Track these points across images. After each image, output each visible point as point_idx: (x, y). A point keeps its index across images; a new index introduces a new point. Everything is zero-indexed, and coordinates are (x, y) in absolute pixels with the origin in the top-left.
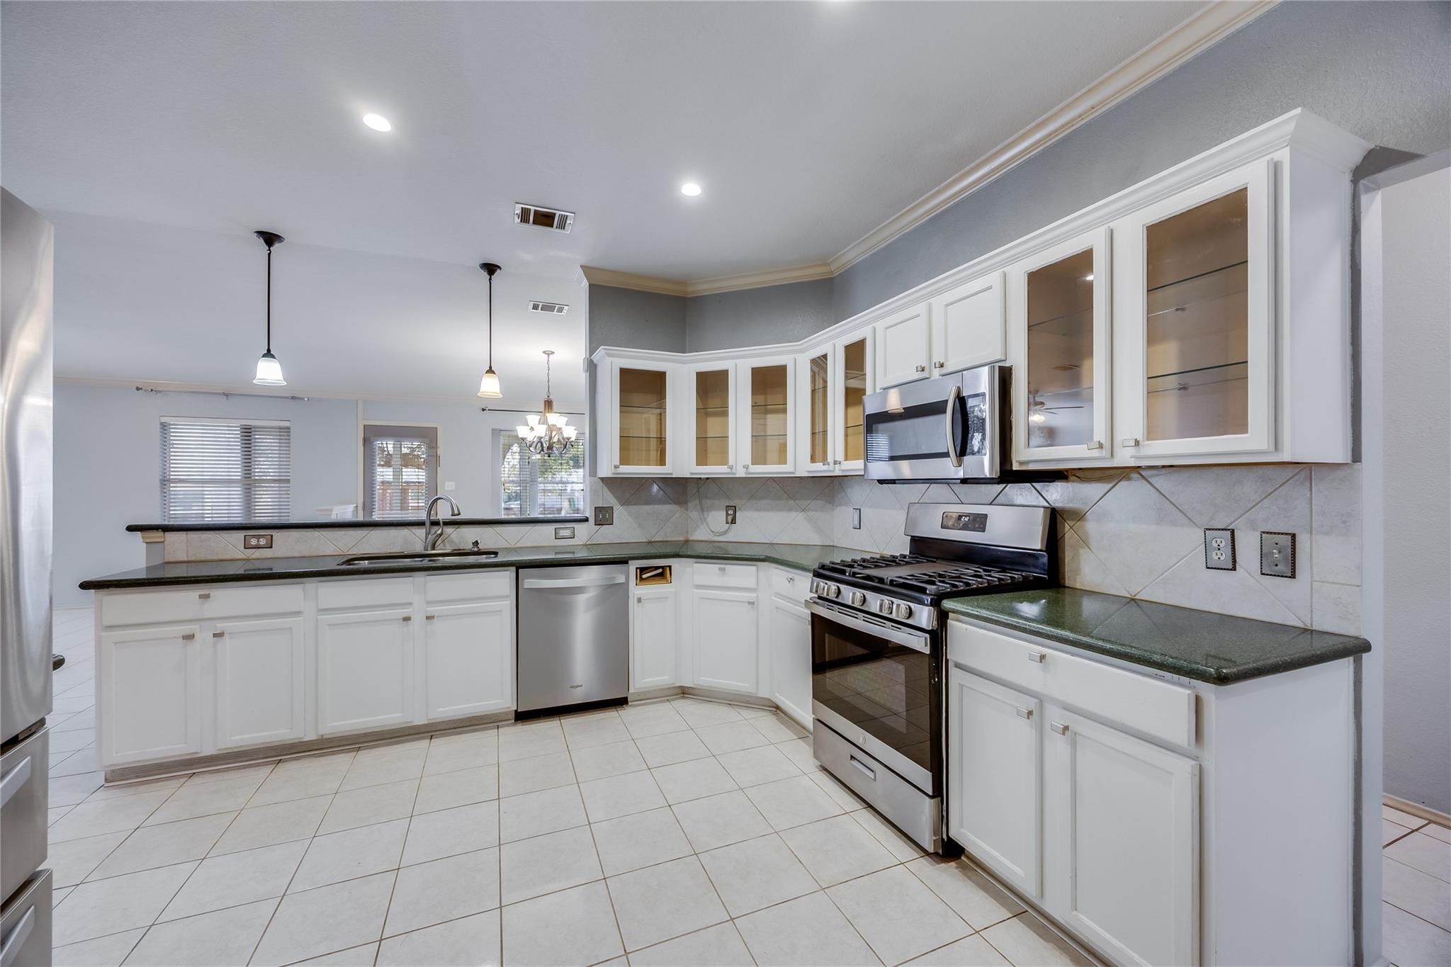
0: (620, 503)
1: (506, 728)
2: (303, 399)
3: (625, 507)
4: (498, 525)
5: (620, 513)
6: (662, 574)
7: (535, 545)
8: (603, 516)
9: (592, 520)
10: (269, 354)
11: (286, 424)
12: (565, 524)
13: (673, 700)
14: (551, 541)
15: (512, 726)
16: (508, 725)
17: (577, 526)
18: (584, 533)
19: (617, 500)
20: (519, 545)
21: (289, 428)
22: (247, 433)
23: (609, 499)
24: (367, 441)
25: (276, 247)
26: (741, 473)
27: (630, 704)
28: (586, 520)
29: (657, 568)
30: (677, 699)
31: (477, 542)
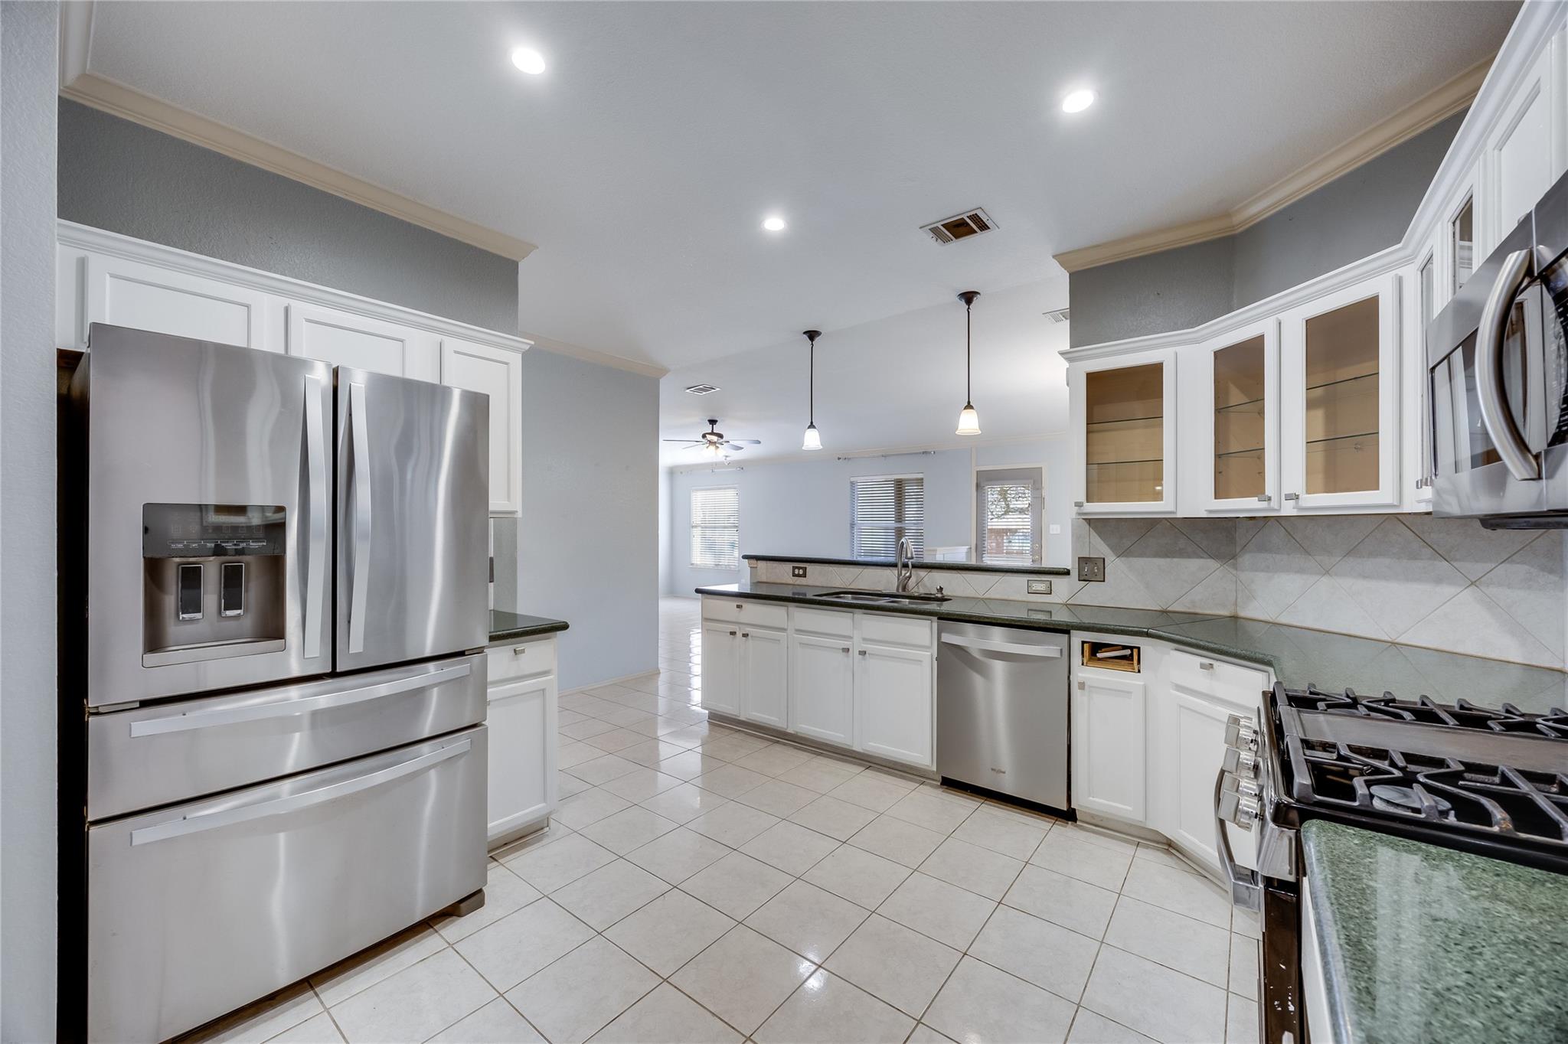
0: (1116, 554)
1: (928, 787)
2: (930, 453)
3: (1123, 559)
4: (967, 572)
5: (1115, 566)
6: (1129, 658)
7: (1006, 597)
8: (1090, 569)
9: (1075, 573)
10: (812, 426)
11: (920, 476)
12: (1040, 576)
13: (1147, 847)
14: (1022, 596)
15: (935, 788)
16: (932, 786)
17: (1055, 580)
18: (1063, 590)
19: (1111, 549)
20: (987, 596)
21: (922, 479)
22: (899, 485)
23: (1099, 548)
24: (979, 487)
25: (817, 340)
26: (1288, 509)
27: (1078, 823)
28: (1067, 573)
29: (1125, 647)
30: (1158, 849)
31: (941, 589)
